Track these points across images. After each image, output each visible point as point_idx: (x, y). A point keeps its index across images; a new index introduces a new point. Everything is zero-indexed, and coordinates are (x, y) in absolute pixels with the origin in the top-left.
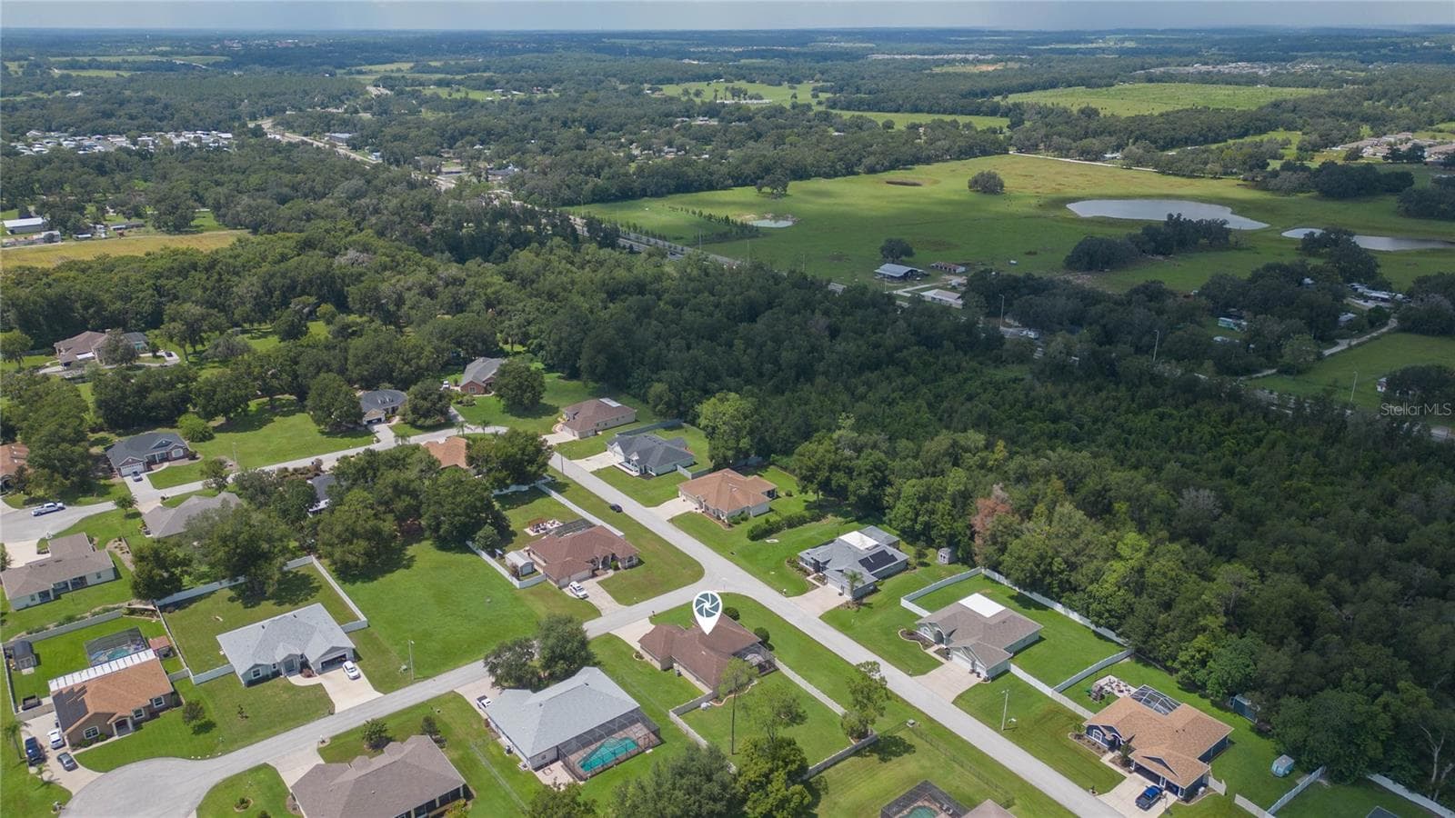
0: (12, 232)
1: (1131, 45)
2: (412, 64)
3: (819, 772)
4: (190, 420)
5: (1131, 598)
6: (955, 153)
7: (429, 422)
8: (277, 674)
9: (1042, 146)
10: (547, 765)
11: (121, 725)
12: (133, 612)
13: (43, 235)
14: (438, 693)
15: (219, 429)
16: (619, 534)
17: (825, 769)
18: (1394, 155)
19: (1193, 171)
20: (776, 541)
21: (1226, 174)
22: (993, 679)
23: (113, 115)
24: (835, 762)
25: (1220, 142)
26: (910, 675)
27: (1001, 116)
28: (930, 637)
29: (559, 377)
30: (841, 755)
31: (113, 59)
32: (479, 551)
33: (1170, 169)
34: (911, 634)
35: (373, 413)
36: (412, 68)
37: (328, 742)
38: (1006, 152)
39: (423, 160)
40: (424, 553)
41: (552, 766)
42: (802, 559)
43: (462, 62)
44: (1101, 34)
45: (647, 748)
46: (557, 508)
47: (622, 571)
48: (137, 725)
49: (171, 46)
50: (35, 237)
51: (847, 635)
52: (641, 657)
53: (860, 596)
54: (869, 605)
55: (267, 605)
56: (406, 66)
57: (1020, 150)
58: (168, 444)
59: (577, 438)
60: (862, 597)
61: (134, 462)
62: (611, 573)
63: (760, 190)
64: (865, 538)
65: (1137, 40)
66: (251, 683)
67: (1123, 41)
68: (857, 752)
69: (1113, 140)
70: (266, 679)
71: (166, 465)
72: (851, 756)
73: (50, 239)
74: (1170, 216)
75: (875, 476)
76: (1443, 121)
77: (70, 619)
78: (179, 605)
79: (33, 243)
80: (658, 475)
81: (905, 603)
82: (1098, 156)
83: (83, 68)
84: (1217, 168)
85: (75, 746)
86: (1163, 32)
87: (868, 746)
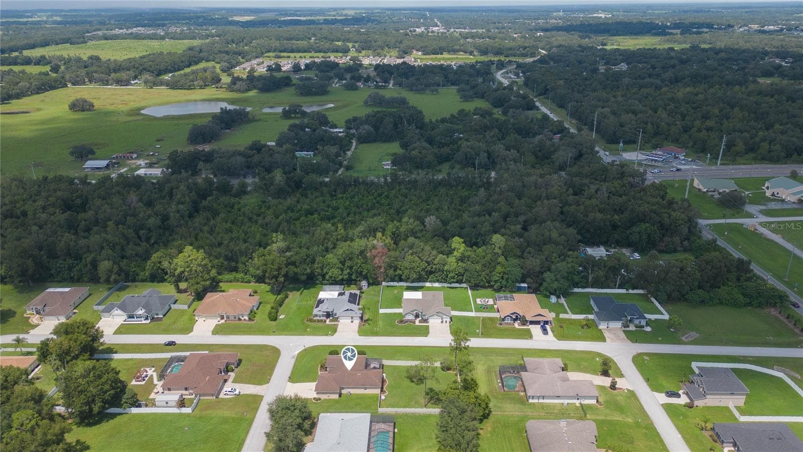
1: (59, 19)
6: (34, 90)
9: (86, 80)
16: (207, 352)
18: (270, 69)
19: (190, 86)
20: (283, 316)
21: (205, 86)
22: (451, 321)
25: (181, 70)
26: (426, 336)
27: (35, 65)
28: (411, 317)
32: (128, 410)
33: (176, 86)
34: (401, 322)
38: (66, 86)
42: (316, 315)
44: (34, 12)
46: (130, 363)
47: (236, 370)
51: (380, 336)
52: (320, 399)
54: (369, 320)
57: (74, 84)
59: (63, 321)
60: (363, 318)
62: (232, 374)
64: (329, 292)
65: (60, 16)
67: (52, 16)
69: (131, 73)
74: (222, 109)
76: (266, 52)
81: (382, 311)
82: (127, 83)
84: (201, 83)
86: (70, 11)
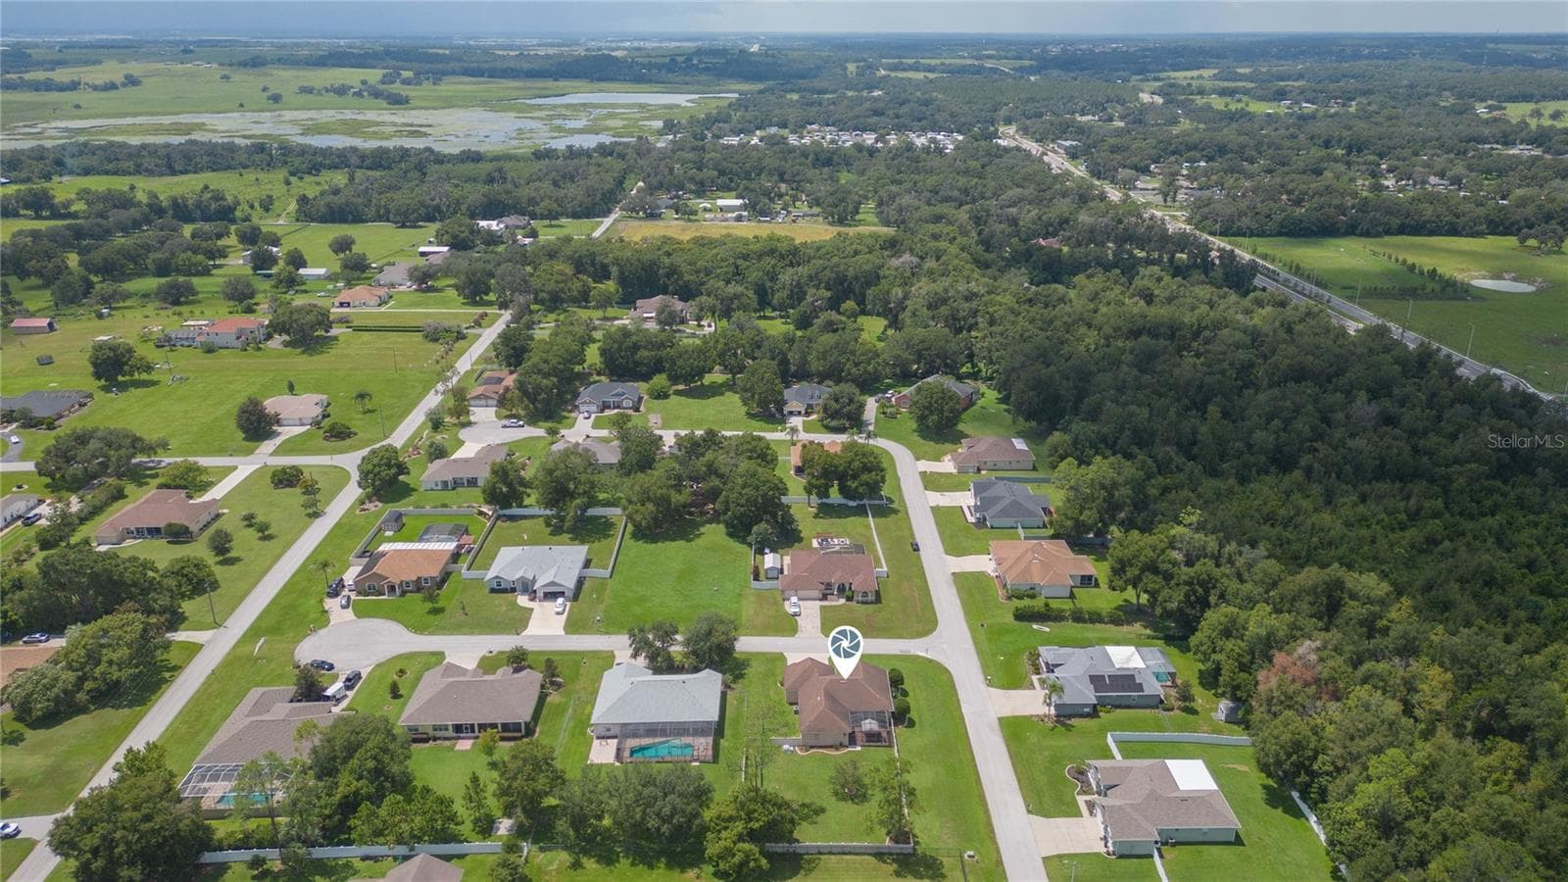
0: (721, 210)
2: (1216, 71)
3: (820, 853)
4: (660, 380)
5: (1372, 835)
7: (834, 423)
8: (513, 590)
10: (609, 738)
11: (392, 589)
12: (481, 513)
13: (734, 215)
14: (601, 648)
15: (678, 393)
17: (830, 853)
20: (1047, 630)
22: (1121, 857)
23: (883, 114)
24: (844, 852)
26: (1029, 812)
28: (1094, 784)
29: (1006, 410)
30: (854, 847)
31: (933, 62)
32: (753, 546)
34: (1080, 773)
35: (794, 405)
36: (1214, 75)
37: (495, 653)
39: (1124, 173)
40: (714, 534)
41: (609, 741)
42: (1041, 654)
43: (1275, 69)
45: (695, 760)
46: (859, 530)
47: (853, 603)
48: (404, 593)
49: (997, 50)
50: (730, 215)
51: (1007, 746)
52: (783, 684)
53: (1066, 715)
54: (1069, 728)
55: (566, 537)
56: (1207, 73)
58: (623, 394)
59: (954, 471)
60: (1070, 717)
61: (590, 403)
62: (842, 601)
63: (1523, 241)
64: (1137, 656)
66: (493, 591)
68: (879, 855)
70: (505, 591)
71: (616, 411)
72: (869, 854)
73: (739, 219)
75: (1195, 592)
77: (444, 506)
78: (513, 518)
79: (726, 220)
80: (992, 527)
81: (1110, 739)
83: (904, 70)
85: (359, 593)
87: (897, 854)
